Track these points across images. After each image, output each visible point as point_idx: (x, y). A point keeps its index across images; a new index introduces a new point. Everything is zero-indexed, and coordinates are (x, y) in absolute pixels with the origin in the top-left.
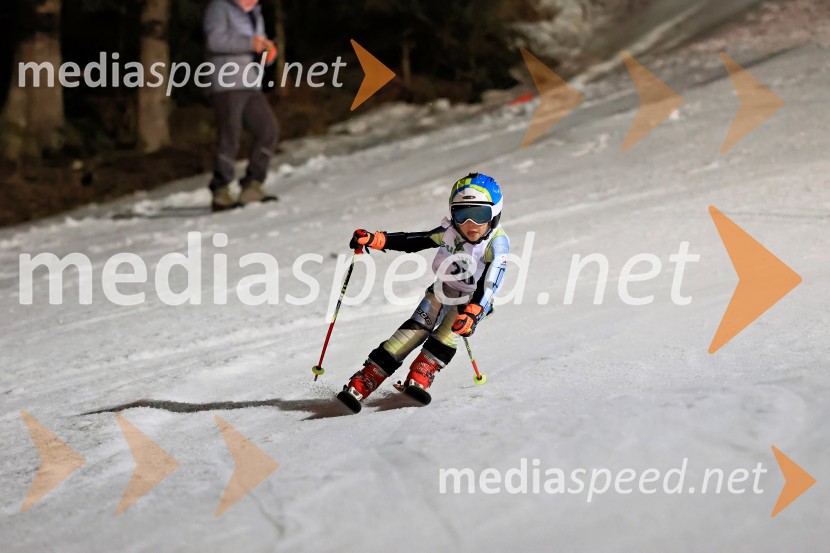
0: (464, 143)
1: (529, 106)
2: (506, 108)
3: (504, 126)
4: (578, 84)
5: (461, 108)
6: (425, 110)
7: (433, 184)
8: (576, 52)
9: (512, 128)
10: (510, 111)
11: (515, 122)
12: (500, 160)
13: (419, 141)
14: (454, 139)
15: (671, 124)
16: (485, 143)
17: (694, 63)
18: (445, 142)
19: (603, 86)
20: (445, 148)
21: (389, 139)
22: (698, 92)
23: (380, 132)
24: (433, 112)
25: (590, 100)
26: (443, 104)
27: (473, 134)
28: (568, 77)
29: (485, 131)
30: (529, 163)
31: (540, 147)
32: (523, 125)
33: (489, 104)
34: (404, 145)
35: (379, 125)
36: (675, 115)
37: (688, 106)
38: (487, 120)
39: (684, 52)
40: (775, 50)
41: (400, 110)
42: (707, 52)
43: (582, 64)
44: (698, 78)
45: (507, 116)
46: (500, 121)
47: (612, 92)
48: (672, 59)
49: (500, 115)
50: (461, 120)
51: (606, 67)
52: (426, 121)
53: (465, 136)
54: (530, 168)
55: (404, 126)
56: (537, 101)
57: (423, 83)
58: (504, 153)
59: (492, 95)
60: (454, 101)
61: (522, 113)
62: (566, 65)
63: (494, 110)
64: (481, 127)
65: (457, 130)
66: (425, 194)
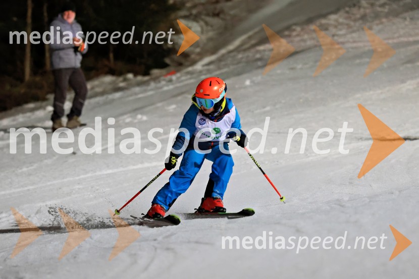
0: (141, 96)
1: (174, 77)
2: (162, 78)
3: (161, 88)
4: (199, 67)
5: (140, 78)
6: (121, 79)
7: (125, 117)
8: (198, 50)
9: (166, 88)
10: (164, 80)
11: (167, 86)
12: (159, 105)
13: (118, 95)
14: (136, 94)
15: (246, 87)
16: (152, 96)
17: (258, 56)
18: (131, 95)
19: (212, 67)
20: (131, 98)
21: (102, 94)
22: (260, 71)
23: (98, 90)
24: (125, 80)
25: (205, 74)
26: (130, 76)
27: (145, 91)
28: (194, 63)
29: (152, 90)
30: (174, 106)
31: (179, 98)
32: (171, 87)
33: (153, 76)
34: (110, 97)
35: (98, 86)
36: (248, 83)
37: (254, 78)
38: (153, 85)
39: (253, 50)
40: (298, 50)
41: (108, 79)
42: (264, 51)
43: (201, 55)
44: (259, 63)
45: (163, 83)
46: (159, 85)
47: (216, 70)
48: (246, 54)
49: (160, 82)
50: (139, 84)
51: (213, 58)
52: (122, 85)
53: (141, 92)
54: (175, 109)
55: (110, 87)
56: (178, 75)
57: (120, 65)
58: (161, 101)
59: (156, 72)
60: (136, 74)
61: (170, 81)
62: (193, 56)
63: (156, 79)
64: (149, 88)
65: (137, 89)
66: (121, 122)
